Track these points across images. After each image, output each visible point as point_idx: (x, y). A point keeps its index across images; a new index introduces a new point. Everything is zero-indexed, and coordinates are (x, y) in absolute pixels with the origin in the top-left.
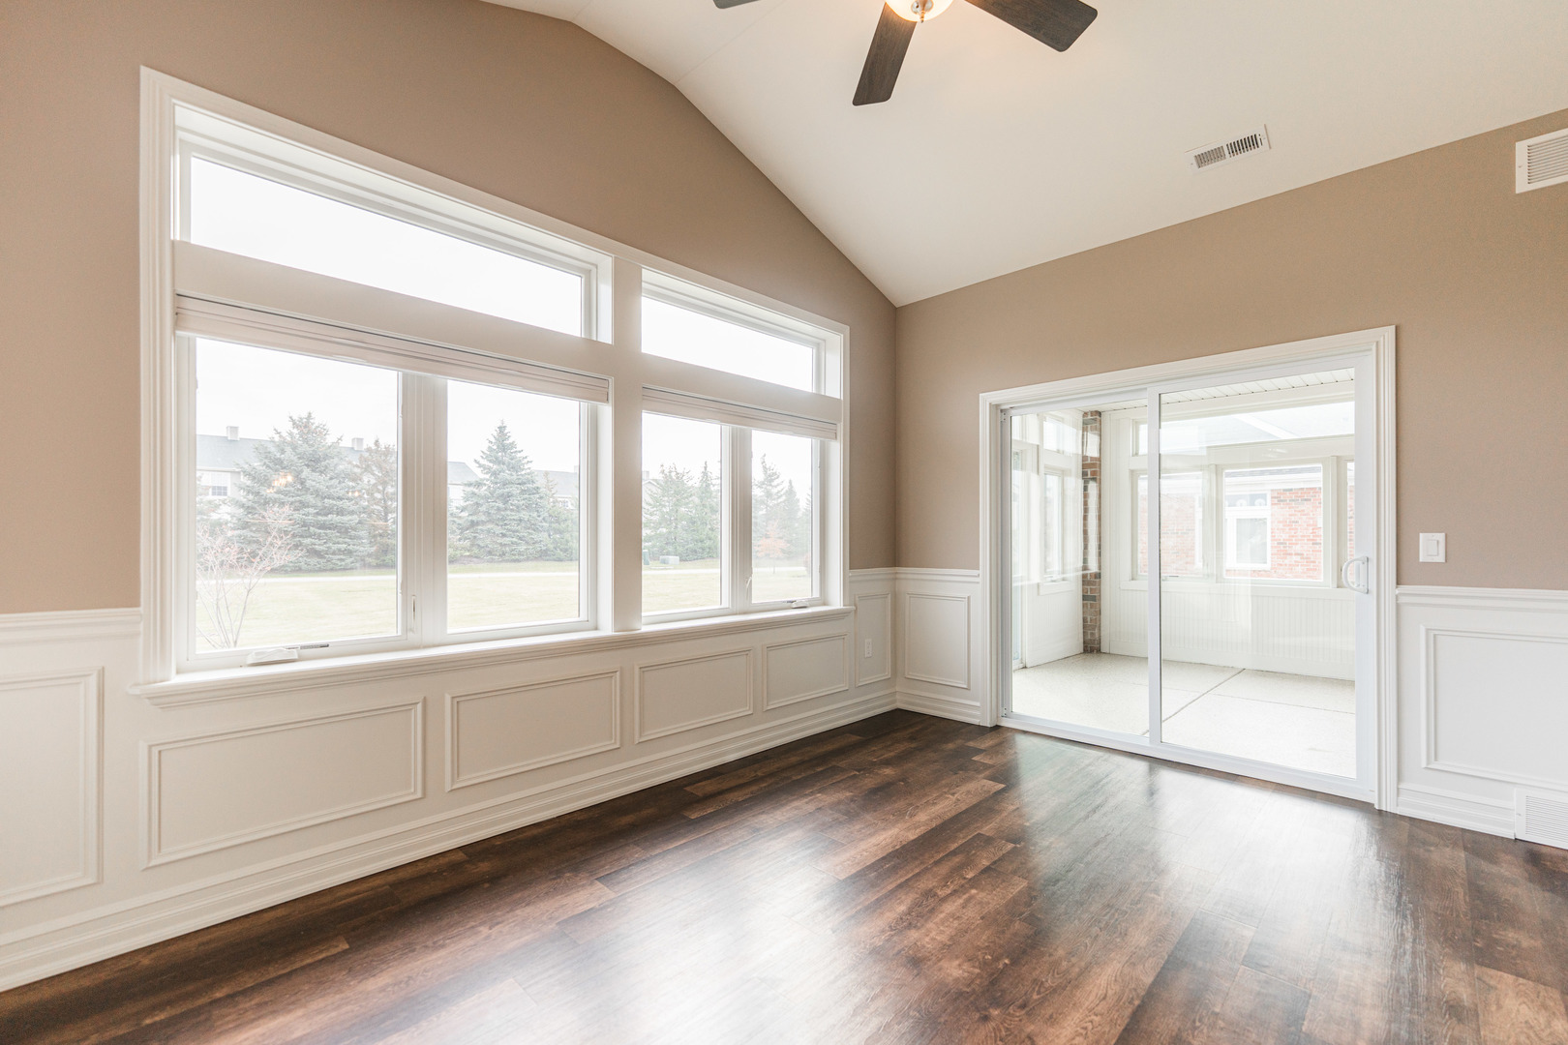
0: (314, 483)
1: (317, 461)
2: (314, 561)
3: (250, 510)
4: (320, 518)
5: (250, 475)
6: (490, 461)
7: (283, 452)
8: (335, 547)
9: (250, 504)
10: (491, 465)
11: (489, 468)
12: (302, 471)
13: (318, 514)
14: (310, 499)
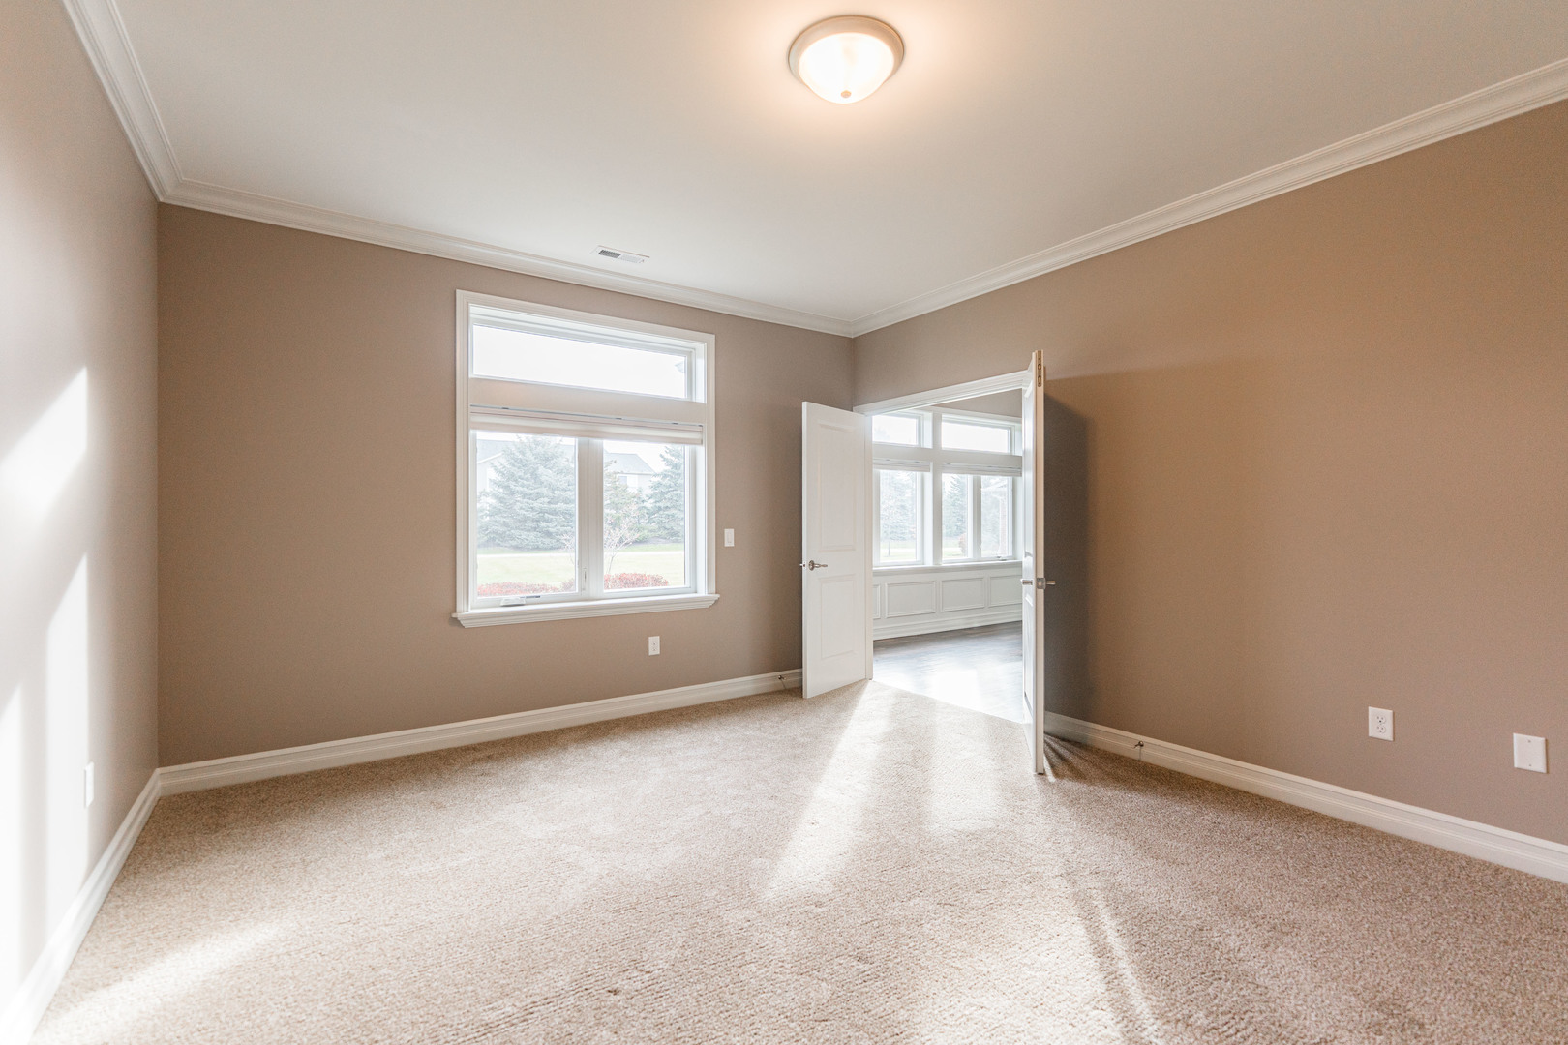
0: (547, 478)
1: (547, 459)
2: (547, 540)
3: (501, 500)
4: (552, 506)
5: (500, 472)
6: (673, 455)
7: (523, 453)
8: (562, 529)
9: (502, 495)
10: (673, 458)
11: (672, 461)
12: (538, 468)
13: (549, 503)
14: (544, 491)
